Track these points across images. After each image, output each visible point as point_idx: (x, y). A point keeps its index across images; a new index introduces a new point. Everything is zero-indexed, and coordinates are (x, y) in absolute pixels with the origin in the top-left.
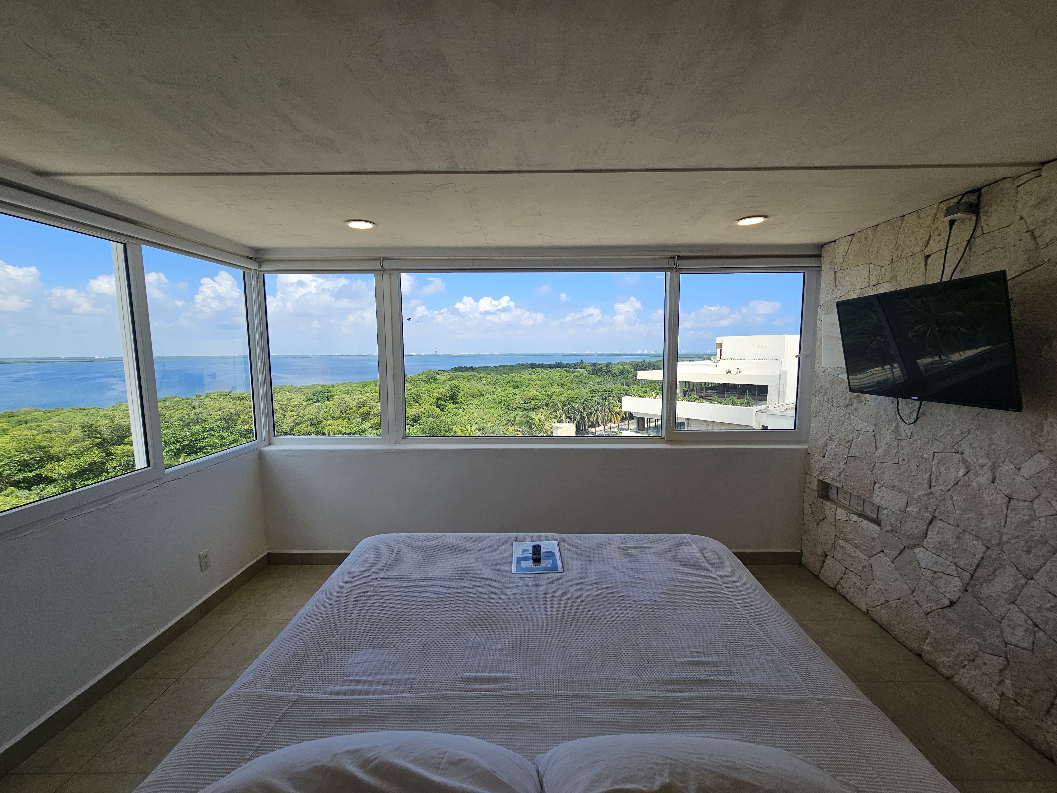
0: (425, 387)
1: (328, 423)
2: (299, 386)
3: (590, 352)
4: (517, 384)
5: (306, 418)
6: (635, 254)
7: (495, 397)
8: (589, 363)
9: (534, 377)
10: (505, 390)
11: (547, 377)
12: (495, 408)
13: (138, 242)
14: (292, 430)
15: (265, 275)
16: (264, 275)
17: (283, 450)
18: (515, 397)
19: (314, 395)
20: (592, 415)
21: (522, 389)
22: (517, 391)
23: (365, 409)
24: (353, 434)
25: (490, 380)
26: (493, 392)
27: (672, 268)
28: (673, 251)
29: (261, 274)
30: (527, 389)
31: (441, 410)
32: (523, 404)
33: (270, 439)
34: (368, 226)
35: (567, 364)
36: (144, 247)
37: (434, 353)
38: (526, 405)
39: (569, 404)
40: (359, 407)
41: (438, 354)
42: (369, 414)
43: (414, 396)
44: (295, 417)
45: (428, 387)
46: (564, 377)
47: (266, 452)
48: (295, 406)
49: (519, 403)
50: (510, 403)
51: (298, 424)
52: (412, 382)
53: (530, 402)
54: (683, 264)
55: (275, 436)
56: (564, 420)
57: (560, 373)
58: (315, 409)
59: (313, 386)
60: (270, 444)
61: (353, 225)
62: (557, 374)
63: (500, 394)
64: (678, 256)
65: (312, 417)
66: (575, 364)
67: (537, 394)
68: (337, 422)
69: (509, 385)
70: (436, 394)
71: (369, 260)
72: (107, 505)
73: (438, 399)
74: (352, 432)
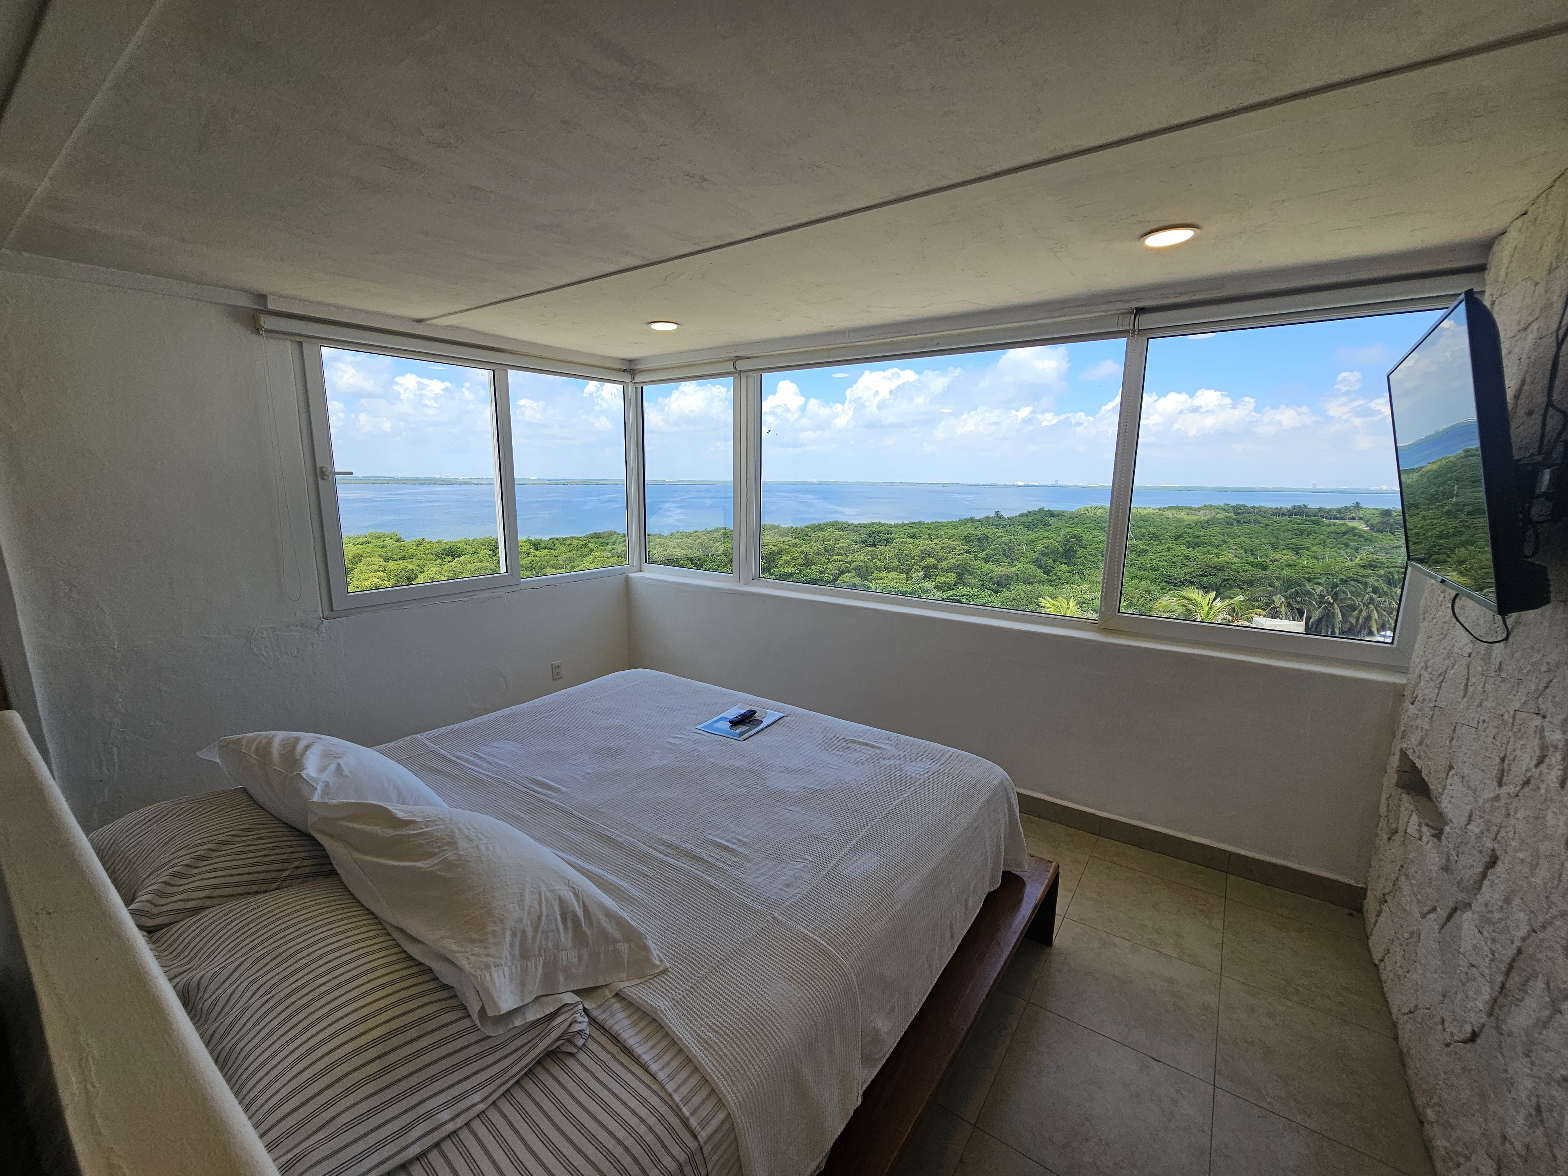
0: (1026, 535)
1: (881, 575)
2: (856, 523)
3: (1385, 487)
4: (1196, 540)
5: (853, 565)
6: (1056, 314)
7: (1145, 560)
8: (1376, 509)
9: (1237, 531)
10: (1169, 549)
11: (1266, 532)
12: (1142, 579)
13: (504, 367)
14: (836, 580)
15: (645, 387)
16: (642, 388)
17: (644, 578)
18: (1185, 561)
19: (870, 536)
20: (1357, 612)
21: (1205, 550)
22: (1193, 553)
23: (931, 561)
24: (910, 594)
25: (1144, 530)
26: (1145, 551)
27: (1127, 331)
28: (1126, 301)
29: (639, 386)
30: (1216, 551)
31: (1044, 573)
32: (1201, 575)
33: (641, 565)
34: (673, 327)
35: (1320, 509)
36: (510, 372)
37: (1054, 483)
38: (1205, 579)
39: (1299, 585)
40: (923, 557)
41: (1060, 483)
42: (935, 567)
43: (1005, 547)
44: (841, 563)
45: (1032, 536)
46: (1306, 533)
47: (634, 578)
48: (842, 548)
49: (1190, 573)
50: (1172, 571)
51: (842, 573)
52: (1008, 527)
53: (1215, 575)
54: (1146, 321)
55: (646, 562)
56: (1283, 613)
57: (1296, 526)
58: (867, 554)
59: (873, 524)
60: (641, 571)
61: (656, 326)
62: (1289, 527)
63: (1157, 555)
64: (1137, 308)
65: (861, 564)
66: (1339, 511)
67: (1236, 560)
68: (893, 574)
69: (1180, 541)
70: (1040, 547)
71: (721, 362)
72: (468, 598)
73: (1044, 554)
74: (909, 590)
